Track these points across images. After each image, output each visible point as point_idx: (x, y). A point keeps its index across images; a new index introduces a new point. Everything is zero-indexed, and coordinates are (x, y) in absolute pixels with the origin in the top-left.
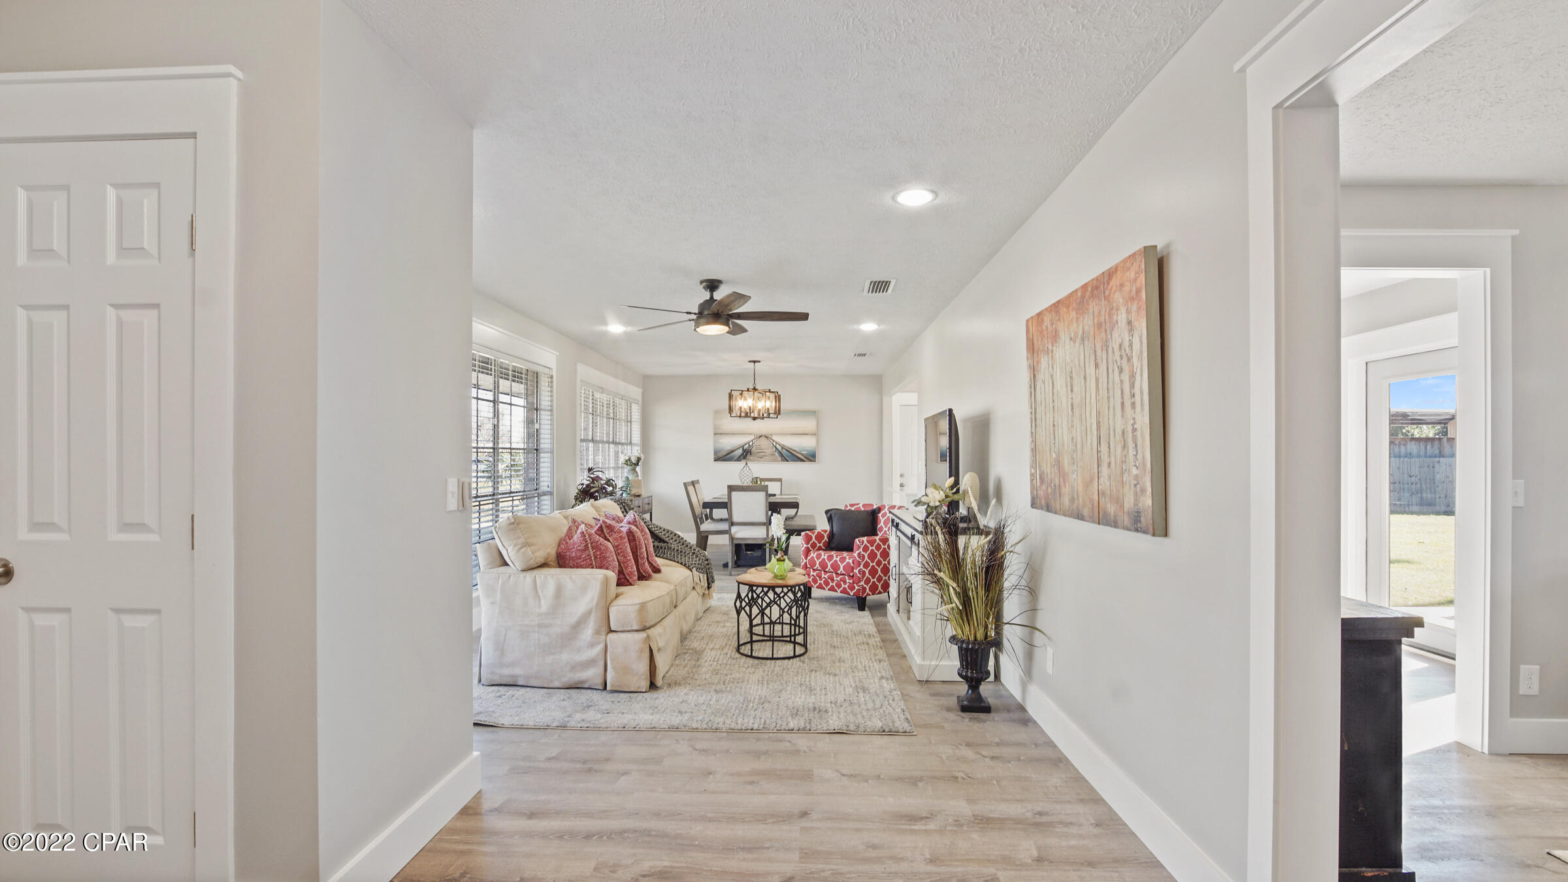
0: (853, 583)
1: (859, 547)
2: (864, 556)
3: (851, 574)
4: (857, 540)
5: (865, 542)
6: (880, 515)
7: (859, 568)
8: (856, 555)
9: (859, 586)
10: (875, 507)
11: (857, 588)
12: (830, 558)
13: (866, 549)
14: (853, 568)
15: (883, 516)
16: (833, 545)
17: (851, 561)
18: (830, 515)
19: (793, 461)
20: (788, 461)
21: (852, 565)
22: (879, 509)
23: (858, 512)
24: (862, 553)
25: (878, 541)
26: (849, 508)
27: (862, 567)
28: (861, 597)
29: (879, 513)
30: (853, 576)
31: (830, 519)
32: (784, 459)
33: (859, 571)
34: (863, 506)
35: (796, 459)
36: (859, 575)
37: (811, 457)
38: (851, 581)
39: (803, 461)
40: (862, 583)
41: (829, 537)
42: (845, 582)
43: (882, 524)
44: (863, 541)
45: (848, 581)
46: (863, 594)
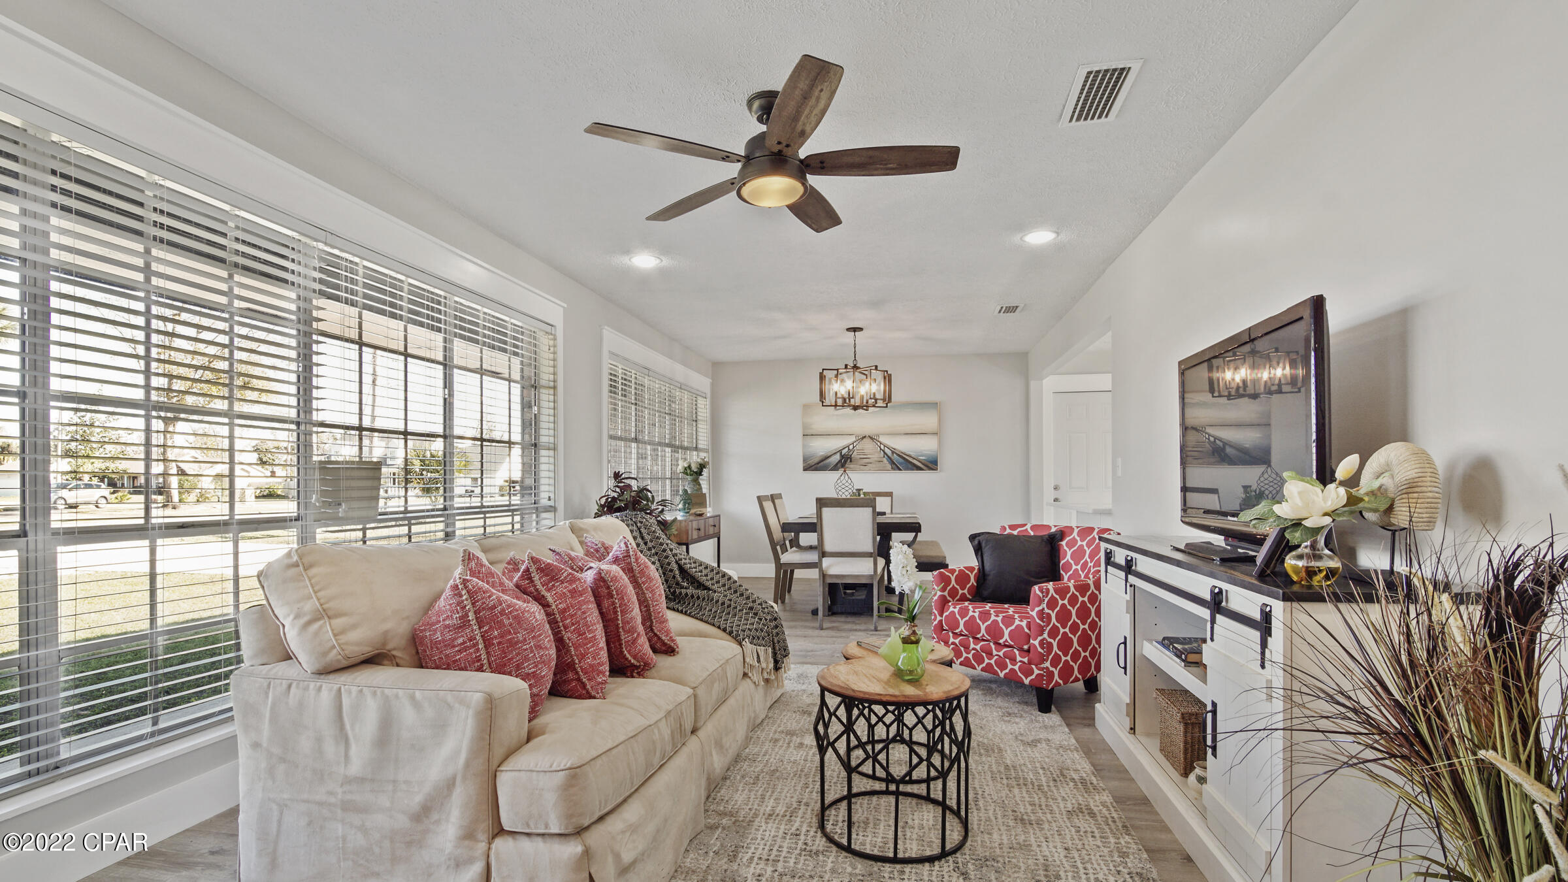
0: (1030, 663)
1: (1041, 601)
2: (1049, 616)
3: (1026, 647)
4: (1037, 587)
5: (1052, 591)
6: (1064, 543)
7: (1040, 638)
8: (1034, 614)
9: (1042, 669)
10: (1053, 530)
11: (1036, 672)
12: (985, 616)
13: (1052, 604)
14: (1029, 636)
15: (1070, 545)
16: (986, 593)
17: (1024, 624)
18: (979, 542)
19: (907, 469)
20: (900, 470)
21: (1026, 630)
22: (1062, 534)
23: (1023, 539)
24: (1047, 610)
25: (1072, 589)
26: (1008, 531)
27: (1045, 635)
28: (1046, 690)
29: (1062, 540)
30: (1028, 651)
31: (978, 550)
32: (895, 467)
33: (1041, 643)
34: (1033, 528)
35: (910, 466)
36: (1040, 650)
37: (931, 464)
38: (1026, 660)
39: (919, 469)
40: (1047, 664)
41: (978, 579)
42: (1013, 661)
43: (1068, 557)
44: (1048, 590)
45: (1019, 659)
46: (1048, 684)
